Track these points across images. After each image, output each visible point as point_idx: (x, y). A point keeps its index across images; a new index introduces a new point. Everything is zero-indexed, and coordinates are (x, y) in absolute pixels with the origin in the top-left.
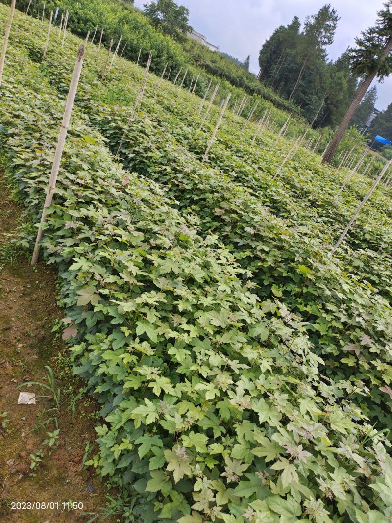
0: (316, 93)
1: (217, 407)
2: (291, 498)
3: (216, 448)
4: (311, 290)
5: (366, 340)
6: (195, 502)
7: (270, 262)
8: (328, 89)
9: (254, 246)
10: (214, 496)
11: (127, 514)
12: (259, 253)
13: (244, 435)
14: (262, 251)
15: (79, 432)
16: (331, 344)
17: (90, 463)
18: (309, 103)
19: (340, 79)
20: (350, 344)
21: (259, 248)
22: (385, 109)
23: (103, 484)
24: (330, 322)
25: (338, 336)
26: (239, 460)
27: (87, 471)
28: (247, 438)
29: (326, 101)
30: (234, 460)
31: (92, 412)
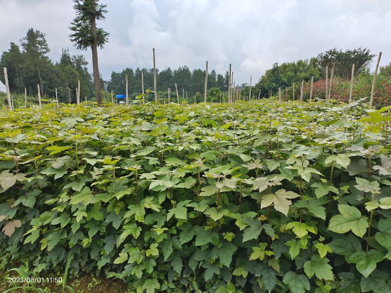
8: (66, 79)
18: (59, 93)
19: (70, 70)
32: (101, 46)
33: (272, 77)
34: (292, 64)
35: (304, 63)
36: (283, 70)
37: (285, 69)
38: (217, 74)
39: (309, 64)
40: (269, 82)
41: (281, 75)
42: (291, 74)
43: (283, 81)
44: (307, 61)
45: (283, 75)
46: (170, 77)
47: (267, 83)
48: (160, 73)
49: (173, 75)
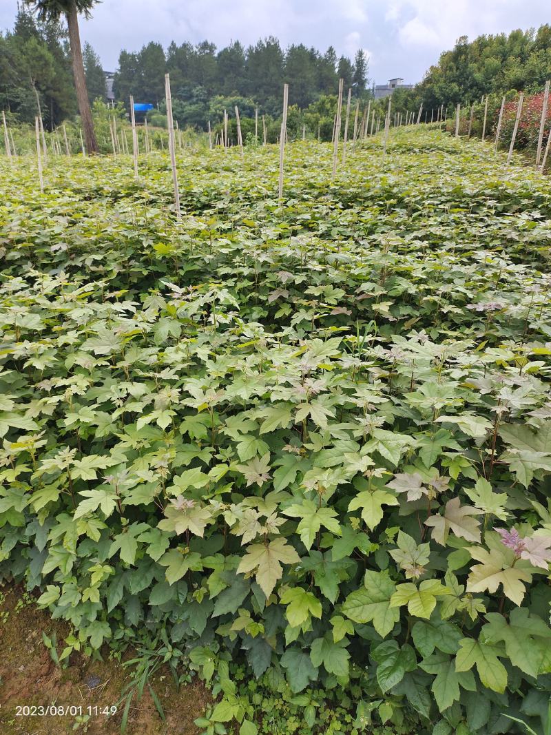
0: (19, 83)
1: (183, 432)
2: (338, 441)
3: (218, 472)
4: (188, 268)
5: (285, 277)
6: (242, 536)
7: (115, 268)
8: (29, 70)
9: (80, 265)
10: (258, 512)
11: (168, 656)
12: (94, 268)
13: (239, 431)
14: (95, 263)
15: (18, 640)
16: (253, 308)
17: (67, 652)
18: (18, 100)
19: (35, 50)
20: (272, 293)
21: (88, 263)
22: (119, 67)
23: (106, 661)
24: (236, 285)
25: (253, 294)
26: (253, 458)
27: (71, 669)
28: (245, 432)
29: (39, 89)
30: (248, 463)
31: (17, 602)
32: (87, 12)
33: (451, 69)
34: (497, 37)
35: (526, 36)
36: (477, 53)
37: (481, 51)
38: (338, 56)
39: (534, 39)
40: (445, 82)
41: (473, 66)
42: (494, 62)
43: (474, 80)
44: (532, 34)
45: (476, 65)
46: (240, 62)
47: (440, 84)
48: (220, 54)
49: (246, 58)
